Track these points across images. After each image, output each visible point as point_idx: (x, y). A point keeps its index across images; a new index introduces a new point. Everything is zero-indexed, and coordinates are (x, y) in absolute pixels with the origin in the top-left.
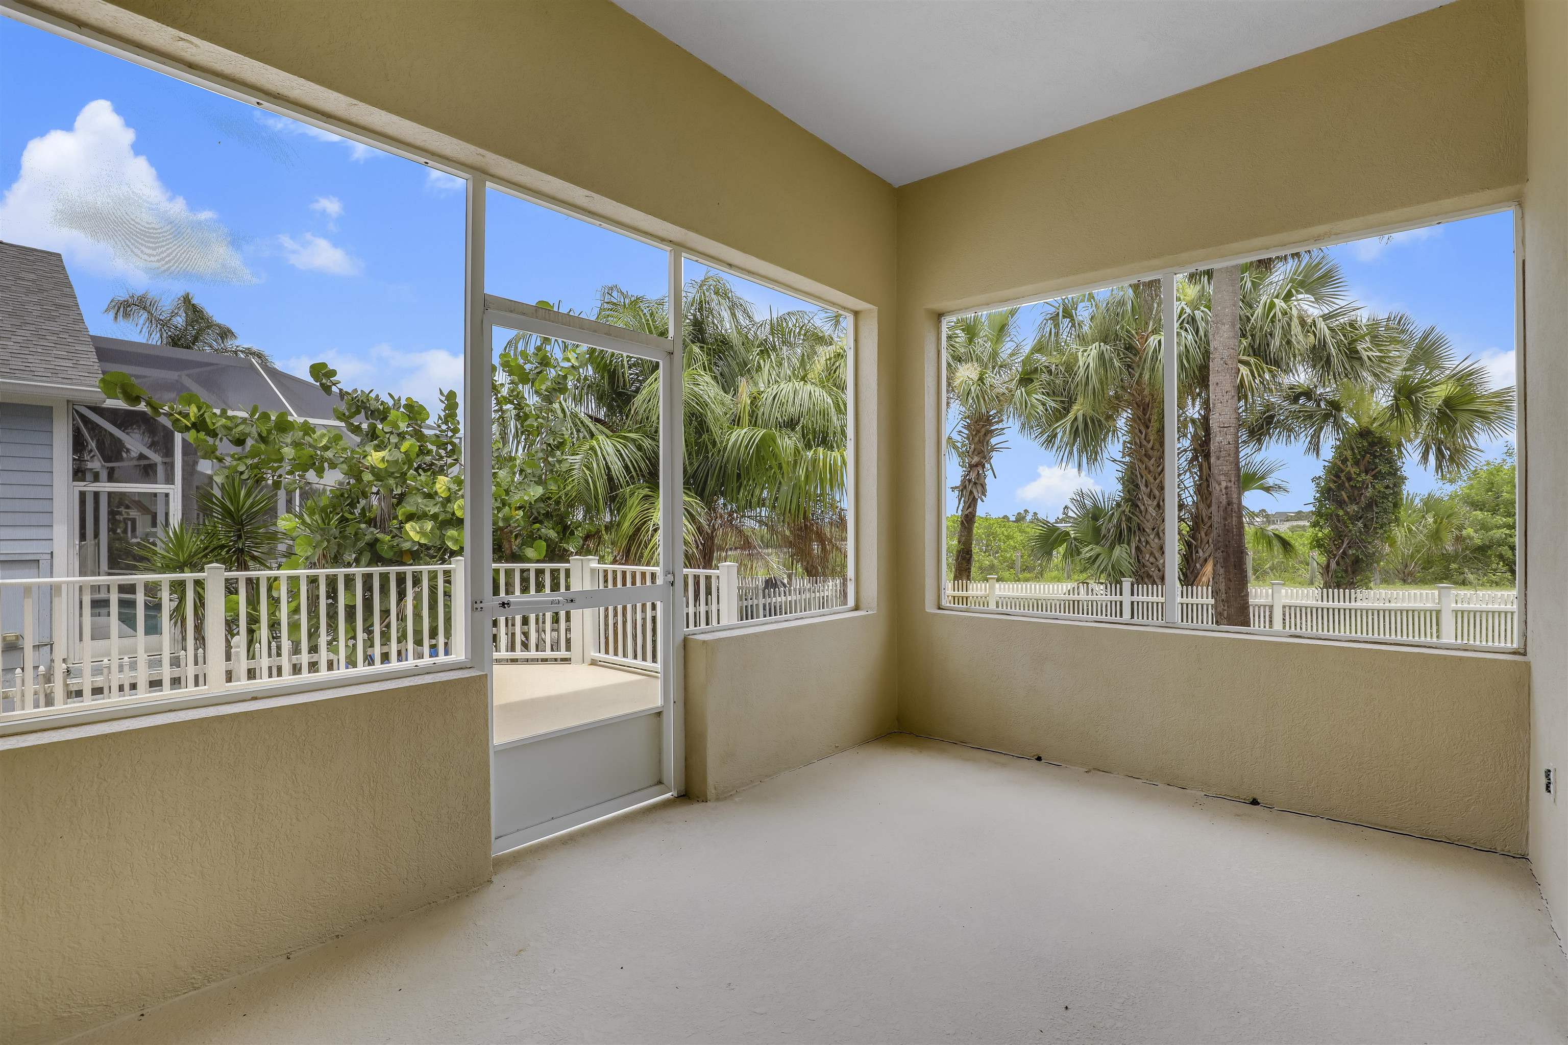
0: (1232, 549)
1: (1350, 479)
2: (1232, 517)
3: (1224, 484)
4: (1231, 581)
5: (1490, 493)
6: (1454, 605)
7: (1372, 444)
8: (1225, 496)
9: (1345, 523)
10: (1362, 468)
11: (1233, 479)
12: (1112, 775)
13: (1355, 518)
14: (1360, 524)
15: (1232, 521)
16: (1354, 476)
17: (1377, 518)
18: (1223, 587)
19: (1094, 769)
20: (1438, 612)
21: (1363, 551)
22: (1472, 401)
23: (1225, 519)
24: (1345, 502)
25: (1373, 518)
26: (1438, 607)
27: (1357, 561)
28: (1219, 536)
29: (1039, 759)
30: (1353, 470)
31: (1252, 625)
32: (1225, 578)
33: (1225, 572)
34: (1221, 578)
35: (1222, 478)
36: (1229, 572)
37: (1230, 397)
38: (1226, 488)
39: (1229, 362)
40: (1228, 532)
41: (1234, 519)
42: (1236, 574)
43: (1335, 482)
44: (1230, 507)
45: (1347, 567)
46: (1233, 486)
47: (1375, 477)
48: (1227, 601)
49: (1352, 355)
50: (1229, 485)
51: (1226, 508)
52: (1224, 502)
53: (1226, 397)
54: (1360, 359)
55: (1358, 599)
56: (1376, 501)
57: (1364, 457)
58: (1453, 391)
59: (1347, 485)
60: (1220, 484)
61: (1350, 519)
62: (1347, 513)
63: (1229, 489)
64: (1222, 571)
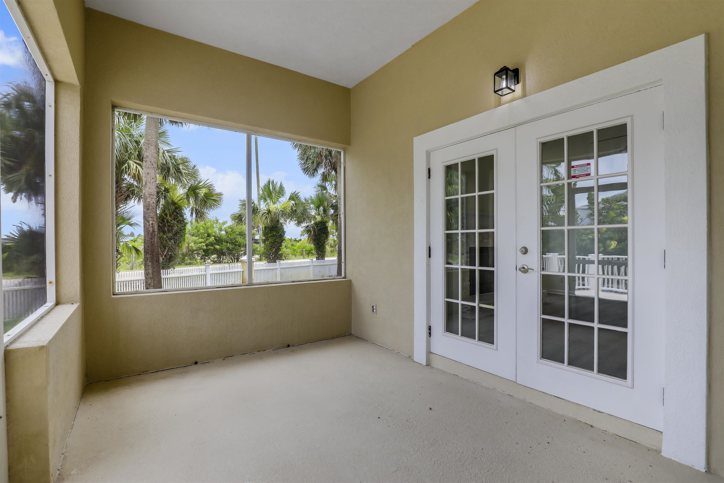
0: (155, 253)
1: (168, 222)
2: (155, 238)
3: (151, 222)
4: (154, 268)
5: (196, 230)
6: (210, 272)
7: (176, 208)
8: (151, 228)
9: (166, 241)
10: (173, 218)
11: (155, 220)
12: (234, 357)
13: (170, 239)
14: (172, 241)
15: (155, 240)
16: (170, 221)
17: (179, 239)
18: (150, 271)
19: (226, 357)
20: (206, 275)
21: (174, 253)
22: (212, 196)
23: (151, 239)
24: (166, 232)
25: (177, 239)
26: (205, 273)
27: (171, 257)
28: (148, 247)
29: (196, 363)
30: (169, 218)
31: (163, 288)
32: (152, 267)
33: (152, 264)
34: (150, 267)
35: (150, 219)
36: (154, 264)
37: (154, 181)
38: (152, 224)
39: (154, 164)
40: (153, 245)
41: (156, 239)
42: (157, 265)
43: (162, 223)
44: (154, 233)
45: (167, 260)
46: (155, 223)
47: (178, 222)
48: (153, 278)
49: (178, 171)
50: (154, 223)
51: (152, 233)
52: (151, 230)
53: (152, 181)
54: (181, 172)
55: (171, 273)
56: (178, 232)
57: (173, 213)
58: (207, 191)
59: (166, 224)
60: (149, 222)
61: (168, 239)
62: (167, 237)
63: (153, 225)
64: (150, 264)
